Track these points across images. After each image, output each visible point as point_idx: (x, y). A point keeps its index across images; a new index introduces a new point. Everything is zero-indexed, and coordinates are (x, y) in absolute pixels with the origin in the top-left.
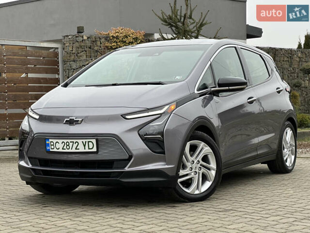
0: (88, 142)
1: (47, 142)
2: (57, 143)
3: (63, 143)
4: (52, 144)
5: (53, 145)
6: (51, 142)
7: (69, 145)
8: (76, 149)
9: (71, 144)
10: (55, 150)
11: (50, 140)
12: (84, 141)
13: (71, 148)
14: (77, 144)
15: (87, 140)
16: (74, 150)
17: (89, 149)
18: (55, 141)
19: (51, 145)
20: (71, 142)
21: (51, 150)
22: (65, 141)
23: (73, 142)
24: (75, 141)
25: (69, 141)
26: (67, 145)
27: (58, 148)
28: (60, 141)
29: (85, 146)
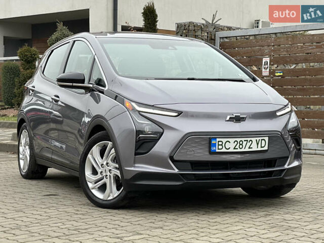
0: (262, 140)
1: (213, 142)
2: (228, 143)
3: (236, 143)
4: (220, 143)
5: (222, 145)
7: (242, 144)
8: (249, 148)
9: (244, 145)
10: (224, 150)
11: (218, 140)
12: (258, 139)
13: (244, 147)
14: (251, 142)
15: (261, 138)
16: (247, 149)
17: (261, 147)
18: (224, 140)
19: (219, 145)
20: (245, 141)
21: (217, 151)
22: (239, 140)
23: (247, 141)
24: (249, 139)
25: (243, 139)
26: (240, 144)
27: (227, 148)
28: (232, 140)
29: (258, 144)
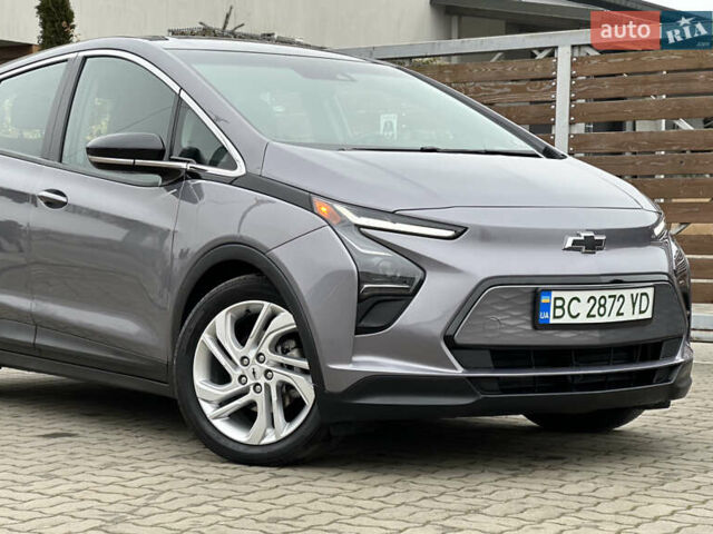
0: (642, 294)
1: (544, 300)
2: (575, 302)
3: (592, 301)
4: (559, 303)
5: (562, 307)
6: (556, 299)
7: (604, 306)
8: (618, 314)
9: (608, 306)
10: (566, 320)
11: (555, 294)
12: (635, 292)
13: (608, 312)
14: (621, 300)
15: (640, 291)
16: (614, 318)
17: (641, 312)
18: (567, 296)
19: (555, 307)
20: (610, 297)
21: (552, 321)
22: (597, 294)
23: (614, 296)
24: (618, 293)
25: (606, 293)
26: (601, 306)
27: (574, 314)
28: (583, 296)
29: (634, 304)
